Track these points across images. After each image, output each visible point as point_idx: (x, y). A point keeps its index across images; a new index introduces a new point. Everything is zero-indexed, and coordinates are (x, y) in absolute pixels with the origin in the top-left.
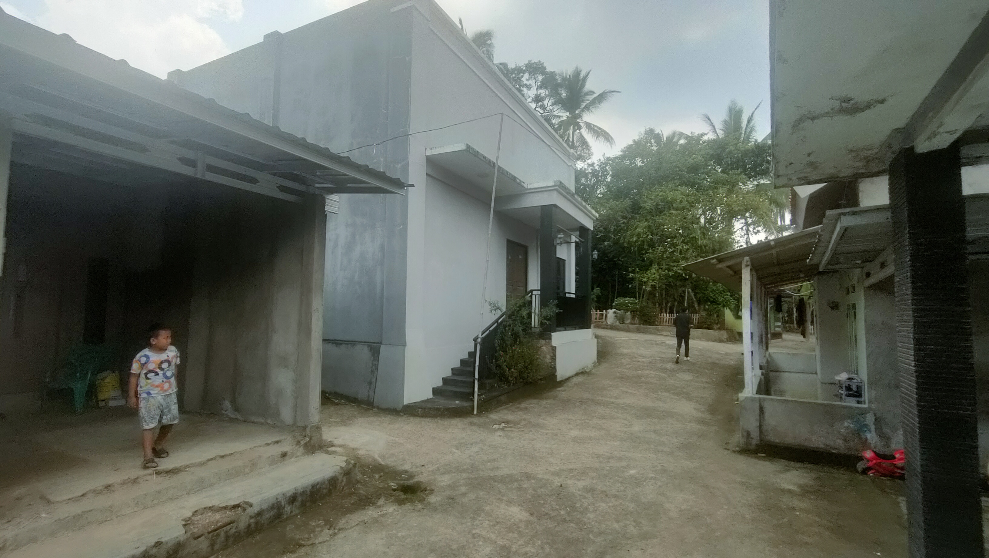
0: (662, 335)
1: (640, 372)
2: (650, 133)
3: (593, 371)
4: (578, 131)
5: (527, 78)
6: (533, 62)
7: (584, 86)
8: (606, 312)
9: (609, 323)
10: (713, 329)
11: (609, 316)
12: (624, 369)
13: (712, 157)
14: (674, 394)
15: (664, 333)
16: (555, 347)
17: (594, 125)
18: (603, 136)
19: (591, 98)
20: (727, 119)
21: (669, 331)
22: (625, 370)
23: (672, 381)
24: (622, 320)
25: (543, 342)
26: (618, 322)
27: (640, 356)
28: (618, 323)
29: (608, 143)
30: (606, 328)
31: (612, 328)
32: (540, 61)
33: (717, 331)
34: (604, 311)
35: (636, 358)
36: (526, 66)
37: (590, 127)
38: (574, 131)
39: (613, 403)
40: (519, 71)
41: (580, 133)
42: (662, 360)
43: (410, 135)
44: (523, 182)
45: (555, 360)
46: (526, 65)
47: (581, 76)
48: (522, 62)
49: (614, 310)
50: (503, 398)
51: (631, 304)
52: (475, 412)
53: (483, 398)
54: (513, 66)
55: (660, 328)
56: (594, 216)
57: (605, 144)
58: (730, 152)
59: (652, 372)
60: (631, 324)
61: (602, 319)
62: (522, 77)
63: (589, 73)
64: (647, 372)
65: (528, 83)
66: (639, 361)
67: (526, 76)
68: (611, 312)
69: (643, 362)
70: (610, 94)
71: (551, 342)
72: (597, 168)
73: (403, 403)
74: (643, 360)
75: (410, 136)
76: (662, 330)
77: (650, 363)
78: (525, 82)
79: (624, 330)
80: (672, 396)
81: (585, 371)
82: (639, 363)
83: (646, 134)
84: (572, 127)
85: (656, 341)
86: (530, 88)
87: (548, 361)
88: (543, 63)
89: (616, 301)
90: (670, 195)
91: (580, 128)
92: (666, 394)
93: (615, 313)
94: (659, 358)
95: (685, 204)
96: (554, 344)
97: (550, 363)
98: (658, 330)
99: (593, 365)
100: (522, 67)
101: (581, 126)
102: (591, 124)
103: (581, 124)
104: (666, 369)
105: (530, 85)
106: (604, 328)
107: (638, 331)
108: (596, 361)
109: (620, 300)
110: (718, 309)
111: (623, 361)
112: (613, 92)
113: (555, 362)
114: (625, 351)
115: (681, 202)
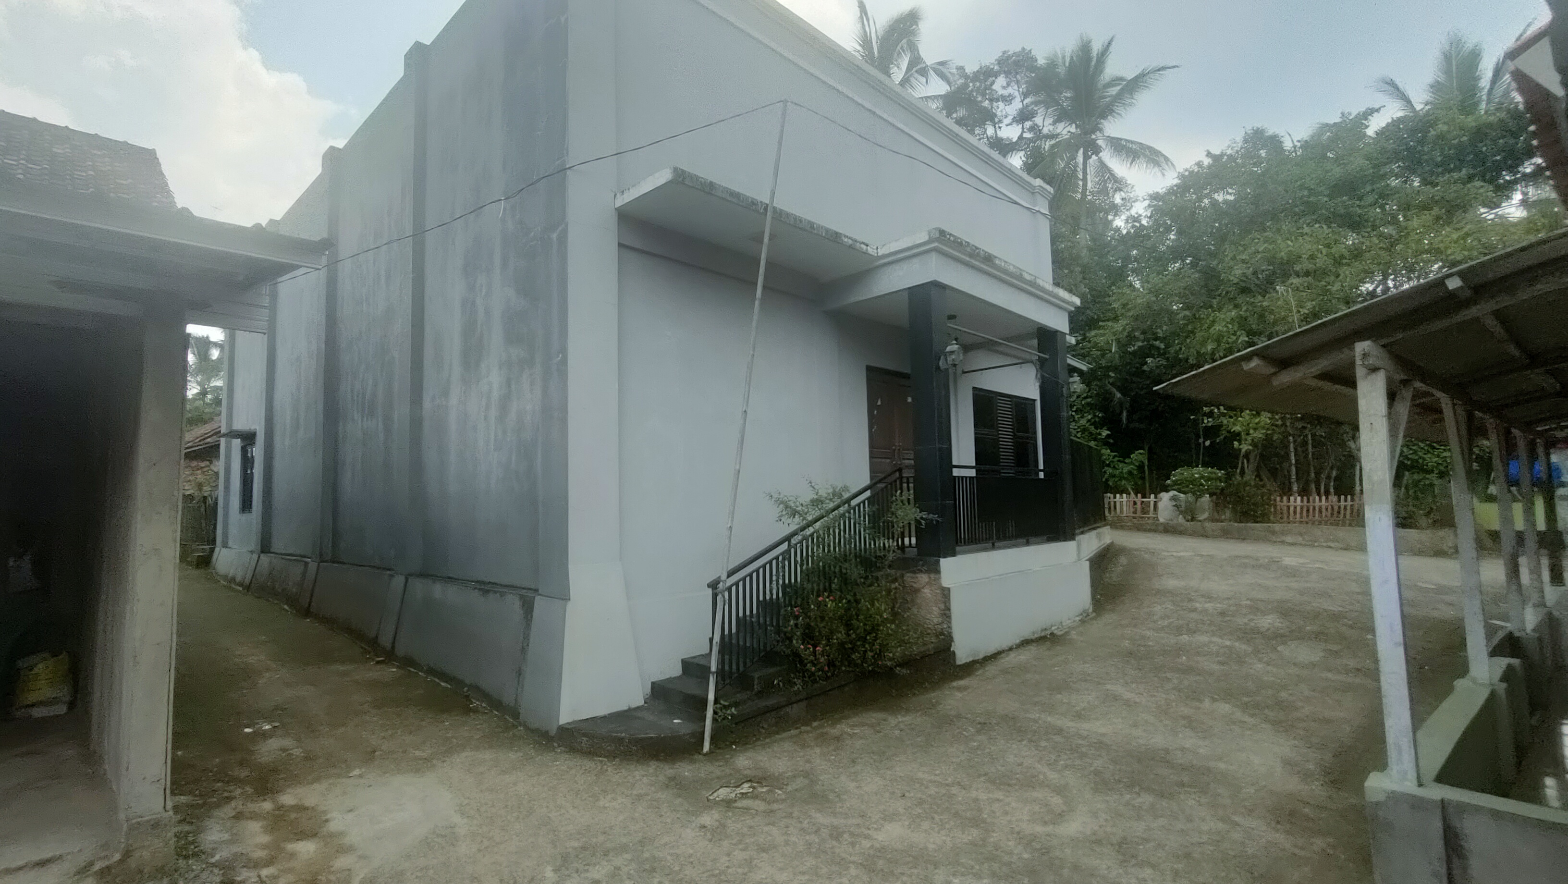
0: (1283, 542)
1: (1185, 638)
2: (1257, 138)
3: (1074, 635)
4: (1094, 157)
5: (1005, 84)
6: (1010, 53)
7: (1101, 72)
8: (1156, 497)
9: (1162, 520)
10: (1416, 527)
11: (1161, 505)
12: (1149, 629)
13: (1396, 156)
14: (1245, 707)
15: (1289, 539)
16: (949, 589)
17: (1126, 140)
18: (1145, 156)
19: (1114, 91)
20: (1442, 78)
21: (1301, 534)
22: (1148, 633)
23: (1260, 666)
24: (1190, 513)
25: (923, 578)
26: (1181, 516)
27: (1203, 596)
28: (1181, 519)
29: (1156, 169)
30: (1155, 531)
31: (1168, 529)
32: (1023, 49)
33: (1428, 531)
34: (1152, 496)
35: (1190, 600)
36: (999, 64)
37: (1120, 147)
38: (1086, 158)
39: (1060, 731)
40: (986, 74)
41: (1100, 159)
42: (1256, 608)
43: (569, 168)
44: (863, 243)
45: (949, 617)
46: (999, 62)
47: (1094, 54)
48: (990, 59)
49: (1172, 493)
50: (795, 710)
51: (1209, 479)
52: (706, 747)
53: (732, 715)
54: (976, 68)
55: (1277, 527)
56: (1068, 303)
57: (1148, 171)
58: (1441, 137)
59: (1215, 639)
60: (1213, 520)
61: (1147, 512)
62: (993, 82)
63: (1109, 44)
64: (1203, 638)
65: (1005, 92)
66: (1195, 610)
67: (1001, 81)
68: (1165, 497)
69: (1205, 611)
70: (1157, 75)
71: (940, 578)
72: (1144, 222)
73: (558, 721)
74: (1208, 606)
75: (568, 172)
76: (1283, 533)
77: (1222, 614)
78: (1001, 92)
79: (1194, 534)
80: (1239, 715)
81: (1052, 634)
82: (1194, 616)
83: (1246, 141)
84: (1081, 151)
85: (1257, 560)
86: (1011, 100)
87: (935, 621)
88: (1030, 51)
89: (1174, 476)
90: (1285, 248)
91: (1097, 150)
92: (1224, 708)
93: (1173, 498)
94: (1248, 602)
95: (1322, 261)
96: (945, 583)
97: (940, 624)
98: (1274, 533)
99: (1078, 619)
100: (992, 67)
101: (1101, 147)
102: (1121, 139)
103: (1100, 142)
104: (1256, 631)
105: (1010, 95)
106: (1150, 531)
107: (1226, 535)
108: (1091, 610)
109: (1183, 474)
110: (1427, 482)
111: (1157, 608)
112: (1163, 68)
113: (950, 622)
114: (1171, 583)
115: (1312, 257)
